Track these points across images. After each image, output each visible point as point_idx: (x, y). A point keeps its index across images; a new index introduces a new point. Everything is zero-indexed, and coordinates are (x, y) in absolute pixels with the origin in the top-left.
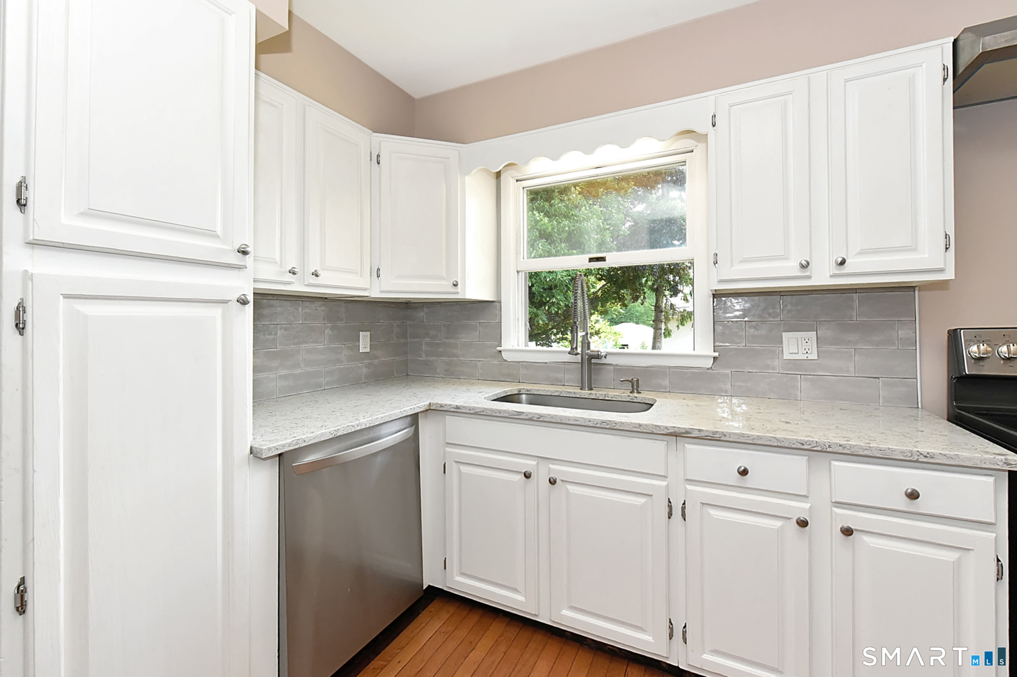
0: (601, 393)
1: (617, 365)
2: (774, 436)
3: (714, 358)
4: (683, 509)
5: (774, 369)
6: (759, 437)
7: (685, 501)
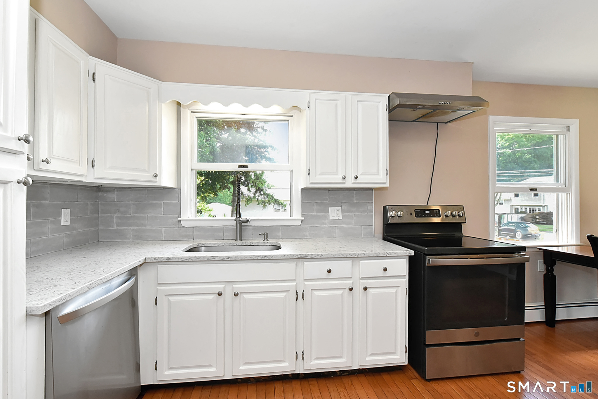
0: (248, 242)
1: (254, 226)
2: (341, 253)
3: (302, 220)
4: (303, 294)
5: (326, 224)
6: (336, 255)
7: (304, 290)
